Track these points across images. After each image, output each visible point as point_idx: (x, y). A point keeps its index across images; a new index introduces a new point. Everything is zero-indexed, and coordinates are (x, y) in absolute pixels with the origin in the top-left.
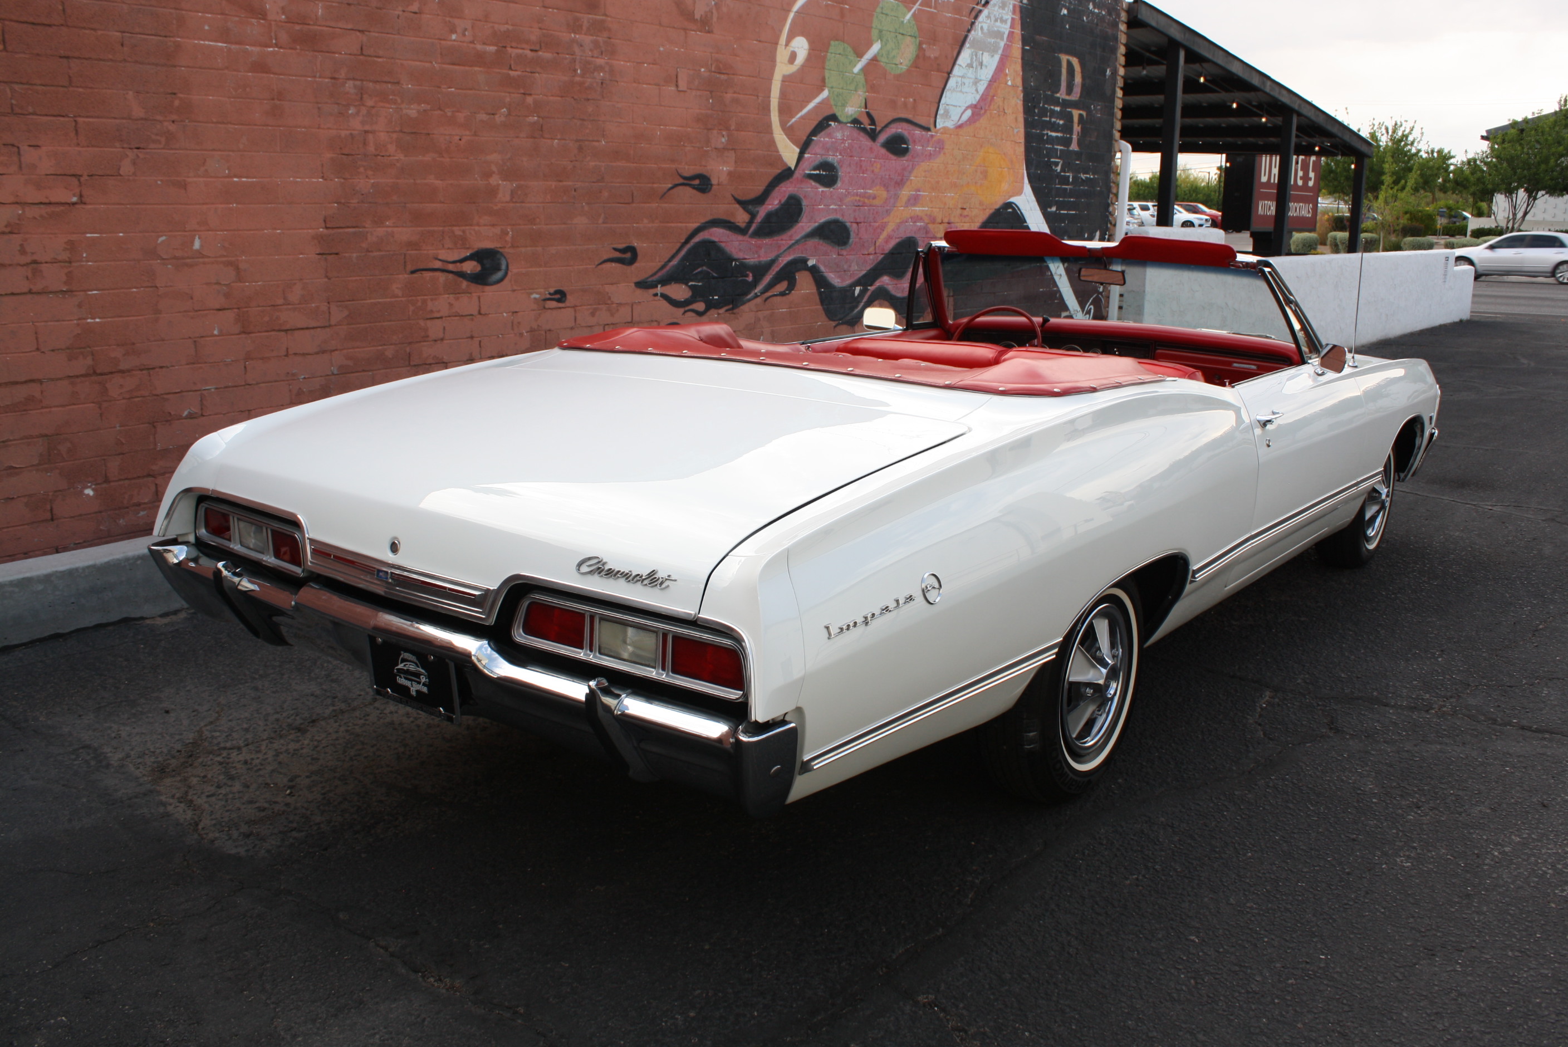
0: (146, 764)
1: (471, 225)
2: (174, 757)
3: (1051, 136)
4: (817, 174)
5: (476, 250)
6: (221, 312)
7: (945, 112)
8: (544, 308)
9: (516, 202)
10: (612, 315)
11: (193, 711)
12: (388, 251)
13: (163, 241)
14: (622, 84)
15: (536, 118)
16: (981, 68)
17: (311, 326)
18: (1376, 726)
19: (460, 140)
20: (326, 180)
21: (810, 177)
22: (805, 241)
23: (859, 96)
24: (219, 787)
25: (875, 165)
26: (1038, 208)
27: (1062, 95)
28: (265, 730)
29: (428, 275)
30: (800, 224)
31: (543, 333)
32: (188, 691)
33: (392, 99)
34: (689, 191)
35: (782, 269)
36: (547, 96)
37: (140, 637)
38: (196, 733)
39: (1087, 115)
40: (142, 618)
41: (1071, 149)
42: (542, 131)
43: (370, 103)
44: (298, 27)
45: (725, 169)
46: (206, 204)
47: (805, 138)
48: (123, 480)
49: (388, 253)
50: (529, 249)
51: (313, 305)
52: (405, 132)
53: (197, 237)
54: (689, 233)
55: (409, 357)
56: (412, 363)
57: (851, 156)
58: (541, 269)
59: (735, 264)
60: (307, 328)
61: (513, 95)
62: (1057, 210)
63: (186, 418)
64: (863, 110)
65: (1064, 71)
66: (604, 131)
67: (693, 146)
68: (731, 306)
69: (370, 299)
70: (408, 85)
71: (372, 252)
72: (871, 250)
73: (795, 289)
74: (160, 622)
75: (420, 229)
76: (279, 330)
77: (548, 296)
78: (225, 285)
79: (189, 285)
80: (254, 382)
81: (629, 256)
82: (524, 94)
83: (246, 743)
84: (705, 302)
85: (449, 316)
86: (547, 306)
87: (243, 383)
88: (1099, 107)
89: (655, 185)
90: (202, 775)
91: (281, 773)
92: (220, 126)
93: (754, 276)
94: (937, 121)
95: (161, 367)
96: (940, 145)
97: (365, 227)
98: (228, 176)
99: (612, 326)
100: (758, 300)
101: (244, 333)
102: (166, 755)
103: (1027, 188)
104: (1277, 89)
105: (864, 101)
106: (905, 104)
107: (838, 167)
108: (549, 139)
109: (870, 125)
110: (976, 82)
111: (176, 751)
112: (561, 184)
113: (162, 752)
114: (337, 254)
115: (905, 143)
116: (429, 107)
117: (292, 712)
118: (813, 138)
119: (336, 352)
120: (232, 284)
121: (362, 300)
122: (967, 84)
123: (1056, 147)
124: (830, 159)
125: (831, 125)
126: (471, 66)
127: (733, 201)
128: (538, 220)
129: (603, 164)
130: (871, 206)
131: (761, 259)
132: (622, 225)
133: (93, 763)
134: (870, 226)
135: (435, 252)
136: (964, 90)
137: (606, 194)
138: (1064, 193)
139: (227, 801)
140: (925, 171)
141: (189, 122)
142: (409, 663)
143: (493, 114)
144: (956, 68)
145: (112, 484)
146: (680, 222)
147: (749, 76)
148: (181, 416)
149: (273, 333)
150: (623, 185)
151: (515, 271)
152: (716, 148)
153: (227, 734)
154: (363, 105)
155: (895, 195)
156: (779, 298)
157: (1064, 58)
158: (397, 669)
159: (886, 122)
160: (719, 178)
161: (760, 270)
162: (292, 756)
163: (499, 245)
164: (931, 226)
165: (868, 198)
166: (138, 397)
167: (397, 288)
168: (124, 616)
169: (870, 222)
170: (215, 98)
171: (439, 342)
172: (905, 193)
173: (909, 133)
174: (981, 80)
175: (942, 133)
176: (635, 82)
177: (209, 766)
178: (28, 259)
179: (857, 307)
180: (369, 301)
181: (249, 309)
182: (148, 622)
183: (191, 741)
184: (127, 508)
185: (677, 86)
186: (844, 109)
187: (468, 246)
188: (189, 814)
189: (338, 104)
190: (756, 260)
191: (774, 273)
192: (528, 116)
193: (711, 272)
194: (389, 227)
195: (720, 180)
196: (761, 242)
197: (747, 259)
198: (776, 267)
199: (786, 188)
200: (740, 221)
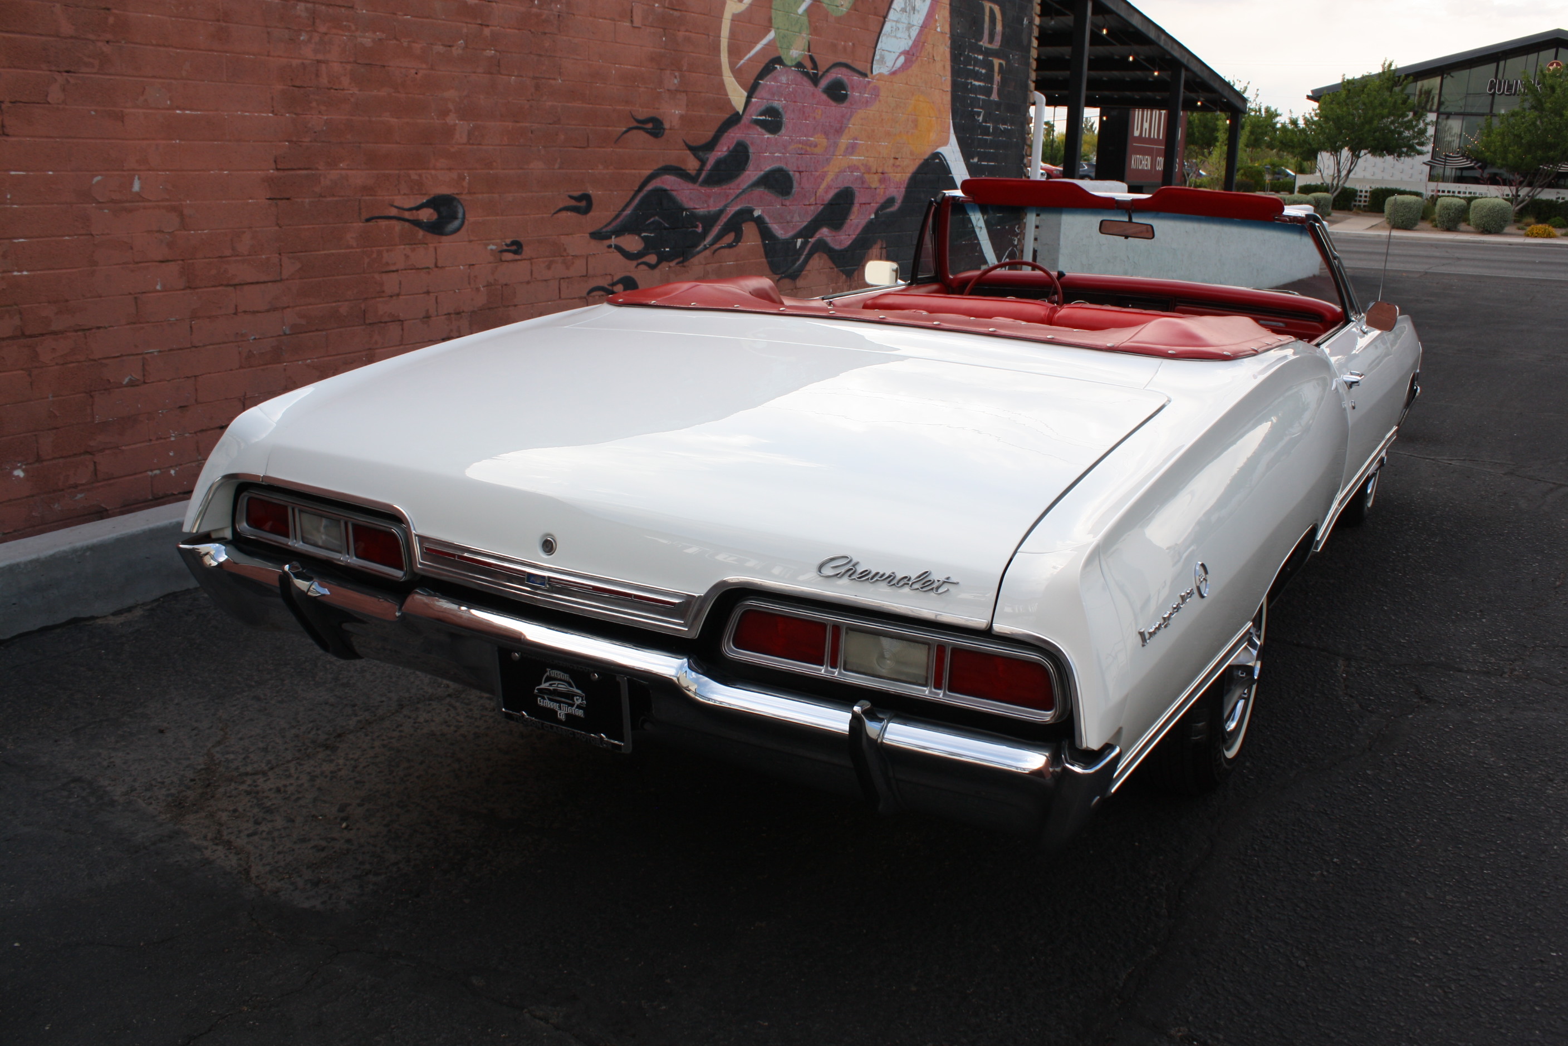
0: (158, 799)
1: (428, 169)
2: (189, 788)
3: (974, 85)
4: (763, 120)
5: (432, 196)
6: (164, 265)
7: (880, 57)
8: (501, 261)
9: (473, 144)
10: (568, 268)
11: (193, 730)
12: (342, 196)
13: (98, 182)
14: (579, 17)
15: (493, 52)
16: (914, 13)
17: (262, 280)
18: (1462, 693)
19: (416, 73)
20: (276, 115)
21: (757, 122)
22: (752, 190)
23: (803, 38)
24: (257, 823)
25: (817, 111)
26: (962, 159)
27: (984, 43)
28: (287, 749)
29: (383, 223)
30: (747, 172)
31: (499, 287)
32: (177, 704)
33: (345, 26)
34: (642, 135)
35: (730, 220)
36: (504, 28)
37: (97, 641)
38: (206, 757)
39: (1006, 64)
40: (93, 618)
41: (992, 99)
42: (499, 66)
43: (323, 29)
45: (677, 112)
46: (147, 139)
47: (752, 81)
48: (57, 458)
49: (341, 199)
50: (485, 195)
51: (264, 257)
52: (359, 64)
53: (136, 178)
54: (642, 180)
55: (364, 315)
56: (367, 322)
57: (795, 102)
58: (498, 218)
59: (686, 214)
60: (257, 283)
61: (469, 25)
62: (978, 161)
63: (127, 385)
64: (806, 53)
65: (987, 19)
66: (560, 69)
67: (647, 88)
68: (681, 259)
69: (324, 250)
70: (362, 10)
71: (325, 197)
72: (812, 200)
73: (742, 241)
74: (115, 621)
75: (374, 172)
76: (228, 285)
77: (505, 248)
78: (169, 233)
79: (128, 233)
80: (201, 345)
81: (583, 204)
82: (481, 25)
83: (269, 765)
84: (657, 254)
85: (405, 269)
86: (503, 259)
87: (189, 346)
88: (1016, 57)
89: (610, 129)
90: (231, 808)
91: (325, 802)
92: (162, 49)
93: (704, 228)
94: (874, 67)
95: (99, 328)
96: (876, 92)
97: (318, 169)
98: (170, 108)
99: (567, 280)
100: (707, 253)
101: (190, 288)
102: (179, 786)
103: (953, 139)
104: (1170, 42)
105: (807, 43)
106: (845, 48)
107: (783, 113)
108: (506, 75)
109: (812, 69)
110: (910, 26)
111: (188, 780)
112: (518, 125)
113: (172, 782)
114: (288, 199)
115: (845, 90)
116: (384, 36)
117: (311, 725)
118: (760, 81)
119: (289, 310)
120: (176, 232)
121: (315, 251)
122: (901, 29)
123: (978, 96)
124: (776, 104)
125: (776, 68)
127: (685, 147)
128: (495, 164)
129: (560, 104)
130: (812, 154)
131: (711, 209)
132: (577, 171)
133: (92, 800)
134: (812, 175)
135: (391, 198)
136: (899, 35)
137: (562, 137)
138: (984, 144)
139: (274, 840)
140: (862, 119)
141: (126, 43)
142: (557, 682)
143: (450, 46)
144: (892, 11)
145: (45, 463)
146: (635, 169)
147: (701, 14)
148: (121, 383)
149: (220, 288)
150: (578, 127)
151: (472, 219)
152: (668, 90)
153: (243, 756)
154: (316, 31)
155: (835, 143)
156: (726, 251)
157: (987, 5)
158: (537, 689)
159: (828, 66)
160: (671, 122)
161: (710, 220)
162: (331, 779)
163: (456, 192)
164: (866, 176)
165: (810, 146)
166: (72, 362)
167: (352, 238)
168: (73, 616)
169: (812, 171)
170: (154, 16)
171: (394, 298)
172: (844, 141)
173: (848, 79)
174: (913, 25)
175: (878, 80)
176: (591, 16)
177: (236, 797)
179: (798, 259)
180: (322, 252)
181: (195, 261)
182: (99, 622)
183: (203, 766)
184: (63, 490)
185: (632, 22)
186: (789, 52)
187: (424, 192)
188: (234, 860)
189: (289, 28)
190: (706, 210)
191: (722, 224)
192: (485, 50)
193: (663, 222)
194: (343, 169)
195: (672, 125)
196: (711, 191)
197: (697, 209)
198: (724, 217)
199: (735, 134)
200: (691, 169)
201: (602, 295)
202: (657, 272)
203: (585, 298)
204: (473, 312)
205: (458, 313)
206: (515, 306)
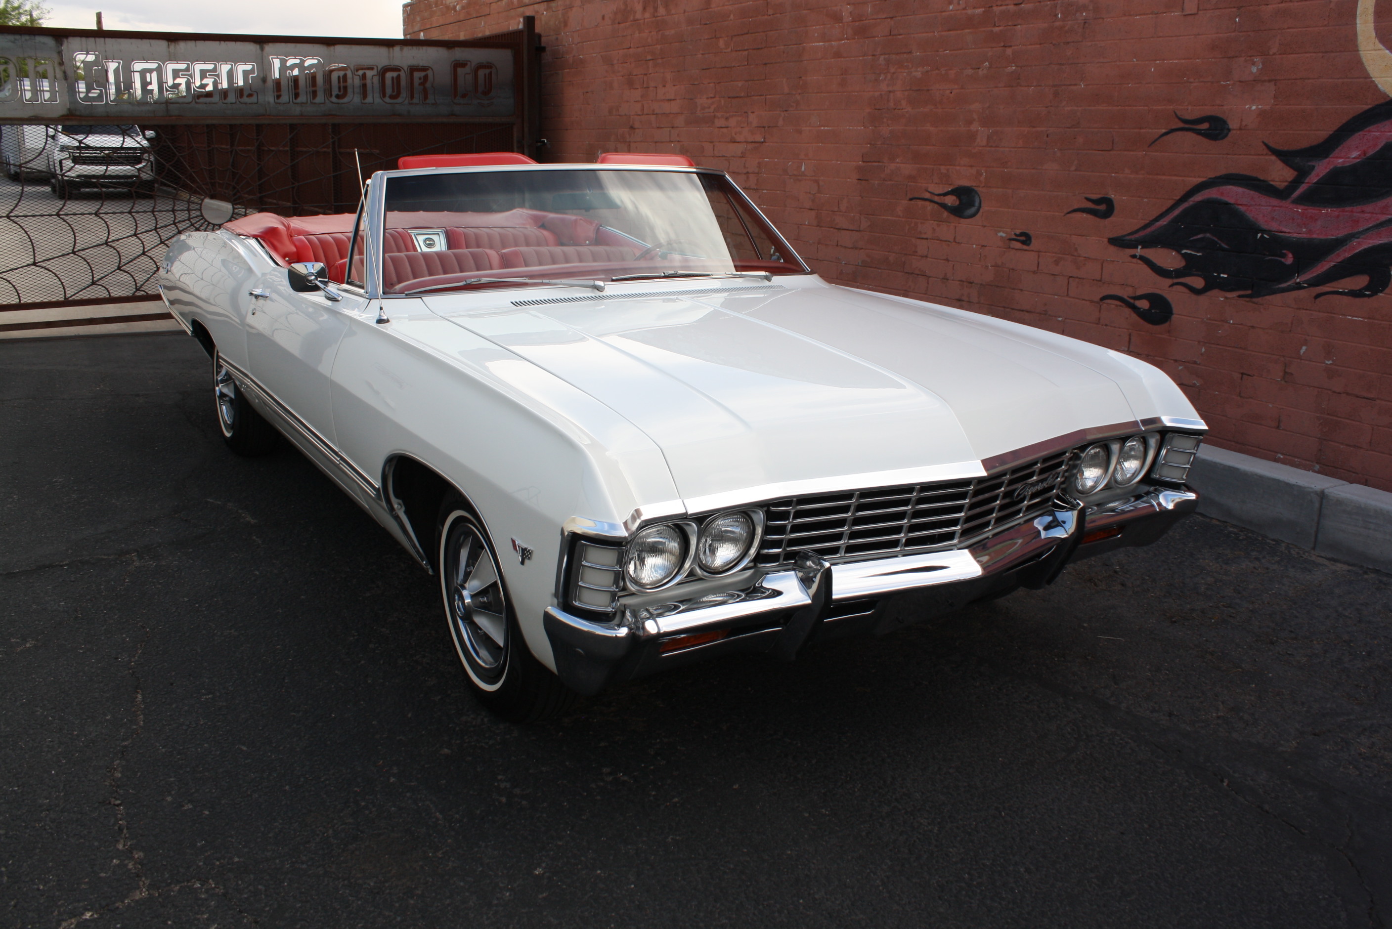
1: (954, 165)
5: (956, 186)
6: (809, 212)
8: (1010, 247)
9: (991, 147)
10: (1078, 268)
12: (896, 182)
13: (790, 166)
15: (1014, 68)
17: (850, 229)
19: (951, 93)
20: (864, 128)
29: (920, 203)
31: (1005, 270)
33: (905, 66)
34: (1189, 137)
36: (1026, 45)
42: (1018, 79)
43: (891, 70)
44: (857, 24)
45: (1255, 107)
46: (808, 143)
50: (999, 190)
51: (851, 215)
52: (913, 90)
53: (803, 164)
54: (1188, 188)
55: (903, 266)
56: (904, 271)
58: (1010, 210)
59: (1262, 237)
60: (847, 230)
61: (994, 49)
66: (1083, 74)
67: (1202, 82)
68: (1249, 292)
70: (916, 53)
71: (886, 181)
73: (1387, 291)
75: (919, 166)
76: (835, 228)
77: (1015, 237)
78: (813, 194)
79: (798, 192)
81: (1104, 207)
82: (1004, 46)
84: (1205, 278)
85: (931, 239)
86: (1012, 246)
89: (1142, 131)
92: (818, 94)
93: (1296, 258)
97: (883, 162)
98: (820, 126)
99: (1077, 280)
100: (1301, 293)
101: (819, 226)
108: (1026, 86)
112: (1034, 129)
114: (867, 181)
116: (928, 68)
119: (861, 251)
120: (816, 194)
121: (878, 216)
126: (963, 30)
127: (1266, 151)
128: (1009, 164)
129: (1080, 109)
131: (1315, 236)
132: (1097, 174)
135: (926, 185)
137: (1080, 140)
143: (978, 68)
146: (1175, 175)
149: (832, 229)
150: (1102, 130)
151: (986, 209)
152: (1240, 81)
154: (887, 72)
156: (1346, 299)
160: (1242, 120)
163: (974, 184)
167: (899, 211)
170: (817, 77)
171: (922, 259)
176: (1125, 15)
178: (745, 171)
181: (822, 211)
185: (1183, 9)
187: (949, 183)
189: (873, 73)
190: (1305, 236)
191: (1339, 260)
192: (1006, 67)
193: (1219, 242)
194: (898, 163)
195: (1244, 124)
196: (1316, 212)
197: (1285, 232)
198: (1345, 251)
199: (1381, 132)
200: (1277, 179)
201: (1120, 306)
202: (1203, 299)
203: (1097, 302)
204: (981, 284)
205: (971, 283)
206: (1021, 290)
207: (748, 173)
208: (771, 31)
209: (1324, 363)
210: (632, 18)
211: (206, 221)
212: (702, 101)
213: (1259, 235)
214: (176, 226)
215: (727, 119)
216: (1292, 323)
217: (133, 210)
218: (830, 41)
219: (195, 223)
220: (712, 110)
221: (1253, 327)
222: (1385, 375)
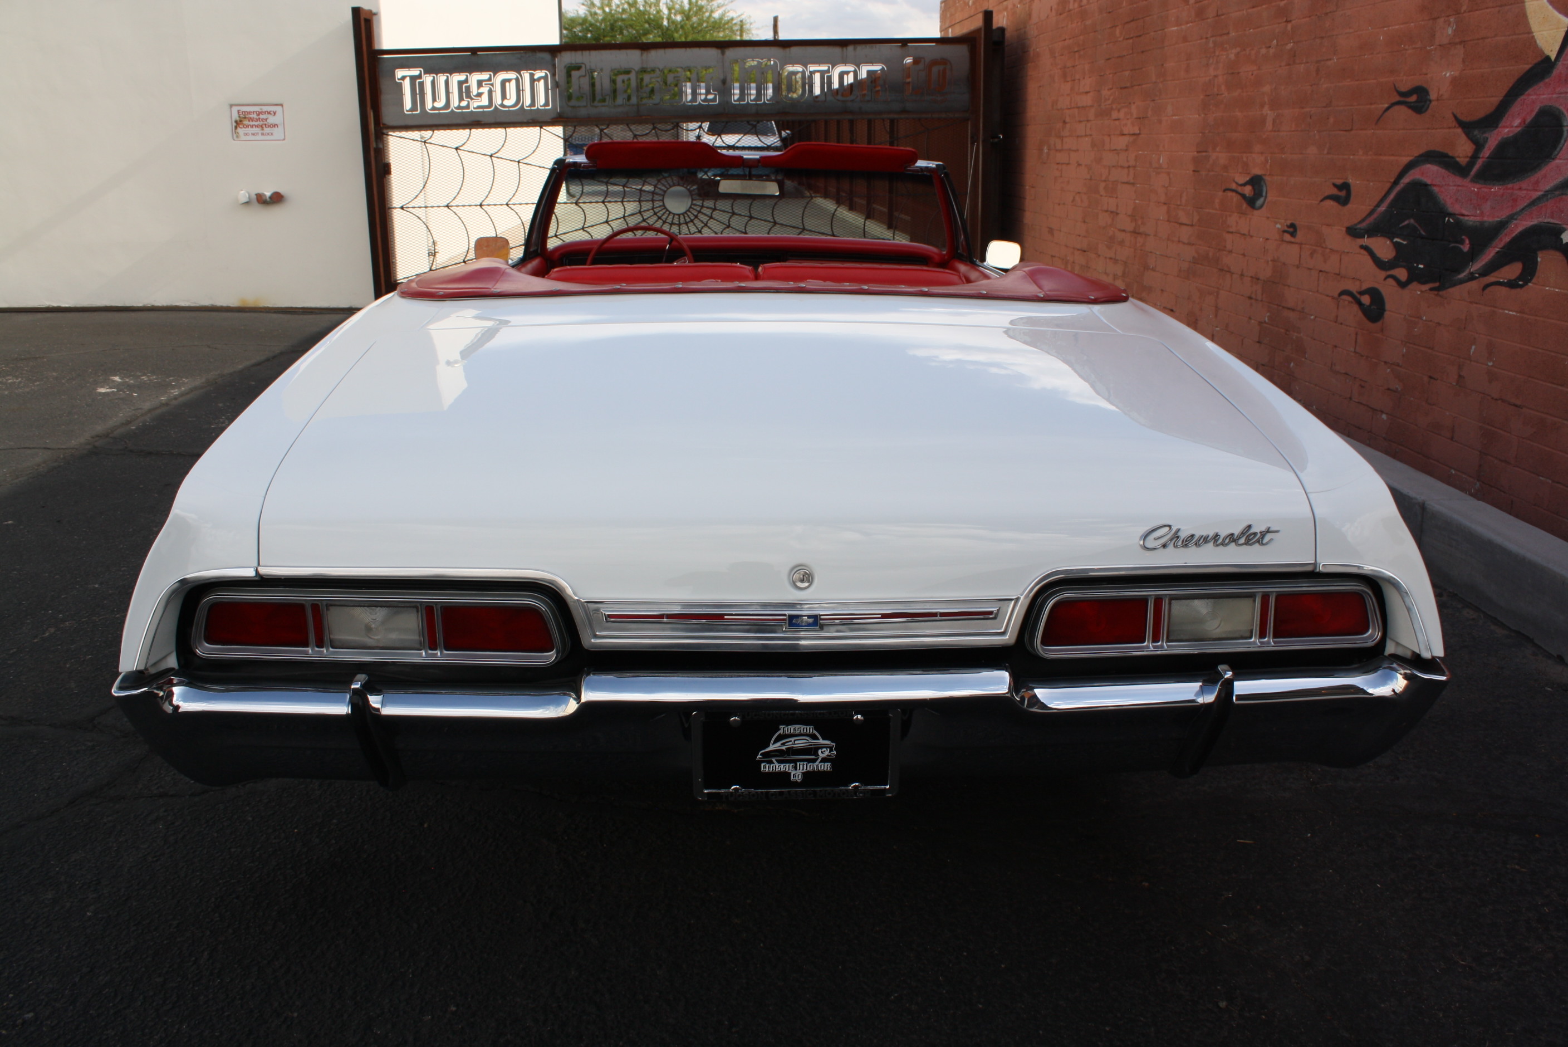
1: (1252, 153)
5: (1252, 175)
8: (1283, 241)
9: (1275, 131)
10: (1326, 261)
19: (1253, 74)
20: (1199, 115)
22: (1561, 194)
29: (1230, 194)
33: (1225, 47)
34: (1403, 111)
35: (1514, 241)
36: (1300, 19)
42: (1295, 56)
45: (1447, 75)
49: (1217, 174)
50: (1280, 177)
51: (1189, 208)
52: (1229, 74)
54: (1399, 169)
58: (1284, 199)
59: (1449, 220)
60: (1185, 225)
61: (1281, 25)
66: (1337, 46)
67: (1414, 48)
68: (1437, 284)
71: (1210, 172)
73: (1534, 280)
75: (1230, 155)
76: (1178, 223)
77: (1286, 229)
78: (1166, 188)
79: (1158, 186)
81: (1346, 194)
82: (1286, 21)
84: (1408, 270)
85: (1236, 233)
86: (1284, 238)
89: (1373, 106)
93: (1472, 246)
97: (1209, 152)
98: (1173, 116)
99: (1324, 274)
100: (1473, 285)
108: (1299, 64)
112: (1302, 110)
116: (1239, 49)
121: (1205, 209)
127: (1455, 123)
128: (1286, 149)
129: (1333, 85)
131: (1485, 219)
132: (1343, 156)
135: (1235, 175)
137: (1332, 119)
143: (1269, 47)
146: (1393, 155)
150: (1346, 108)
151: (1271, 198)
152: (1440, 45)
154: (1215, 55)
156: (1504, 290)
160: (1439, 89)
163: (1263, 172)
167: (1218, 203)
170: (1172, 63)
178: (1127, 165)
181: (1171, 206)
187: (1249, 171)
190: (1478, 219)
191: (1501, 246)
192: (1287, 44)
193: (1419, 228)
194: (1217, 152)
195: (1441, 93)
196: (1486, 190)
197: (1463, 215)
198: (1506, 235)
199: (1537, 95)
200: (1461, 155)
201: (1351, 302)
202: (1406, 292)
203: (1337, 299)
205: (1258, 279)
207: (1129, 167)
208: (1147, 16)
209: (1487, 365)
210: (1067, 9)
211: (667, 210)
212: (1105, 93)
213: (1447, 219)
214: (642, 215)
215: (1119, 110)
216: (1466, 319)
217: (606, 200)
218: (1181, 25)
219: (658, 212)
220: (1109, 102)
221: (1439, 324)
222: (1530, 379)
